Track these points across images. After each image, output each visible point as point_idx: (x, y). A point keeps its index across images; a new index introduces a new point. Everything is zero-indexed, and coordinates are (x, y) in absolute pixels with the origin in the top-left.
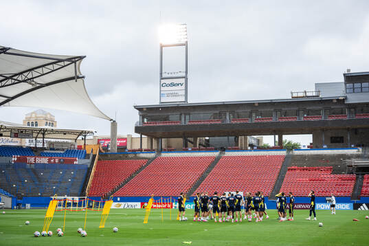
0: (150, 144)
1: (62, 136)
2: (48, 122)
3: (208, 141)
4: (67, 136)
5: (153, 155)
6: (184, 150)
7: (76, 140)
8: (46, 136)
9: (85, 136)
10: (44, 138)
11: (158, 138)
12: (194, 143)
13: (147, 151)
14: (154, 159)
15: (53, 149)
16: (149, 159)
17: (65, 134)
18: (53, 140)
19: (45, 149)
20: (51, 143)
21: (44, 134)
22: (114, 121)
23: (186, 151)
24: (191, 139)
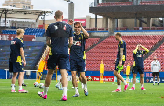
0: (105, 23)
1: (23, 16)
2: (26, 6)
3: (162, 21)
4: (28, 16)
5: (106, 34)
6: (135, 29)
7: (37, 19)
8: (8, 16)
9: (44, 16)
10: (6, 17)
11: (114, 19)
12: (147, 23)
13: (102, 30)
14: (106, 37)
15: (15, 28)
16: (101, 37)
17: (25, 14)
18: (15, 20)
19: (7, 28)
20: (13, 22)
21: (6, 14)
22: (72, 2)
23: (138, 30)
24: (145, 20)
